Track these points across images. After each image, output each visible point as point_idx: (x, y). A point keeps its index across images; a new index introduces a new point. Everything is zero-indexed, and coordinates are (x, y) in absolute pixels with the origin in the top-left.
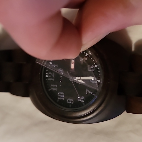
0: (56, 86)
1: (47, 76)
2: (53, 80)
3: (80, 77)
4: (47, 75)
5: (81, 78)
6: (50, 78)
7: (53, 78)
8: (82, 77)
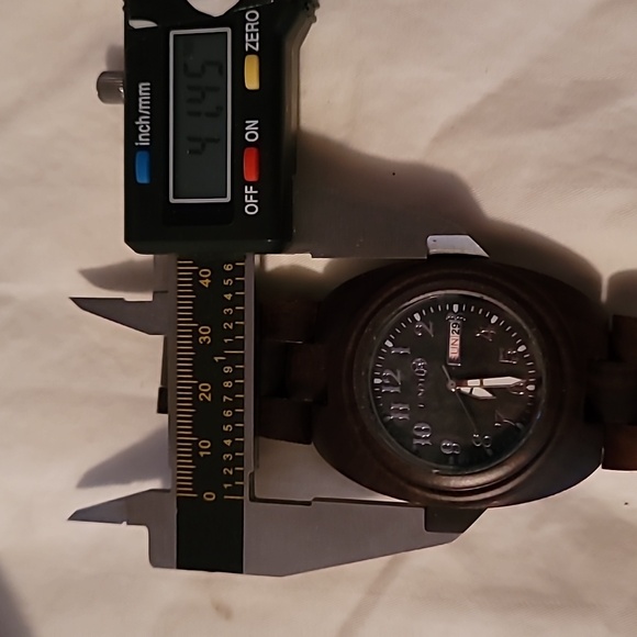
0: (406, 407)
1: (377, 381)
2: (397, 390)
3: (478, 381)
4: (378, 377)
5: (482, 383)
6: (387, 385)
7: (397, 385)
8: (485, 380)
